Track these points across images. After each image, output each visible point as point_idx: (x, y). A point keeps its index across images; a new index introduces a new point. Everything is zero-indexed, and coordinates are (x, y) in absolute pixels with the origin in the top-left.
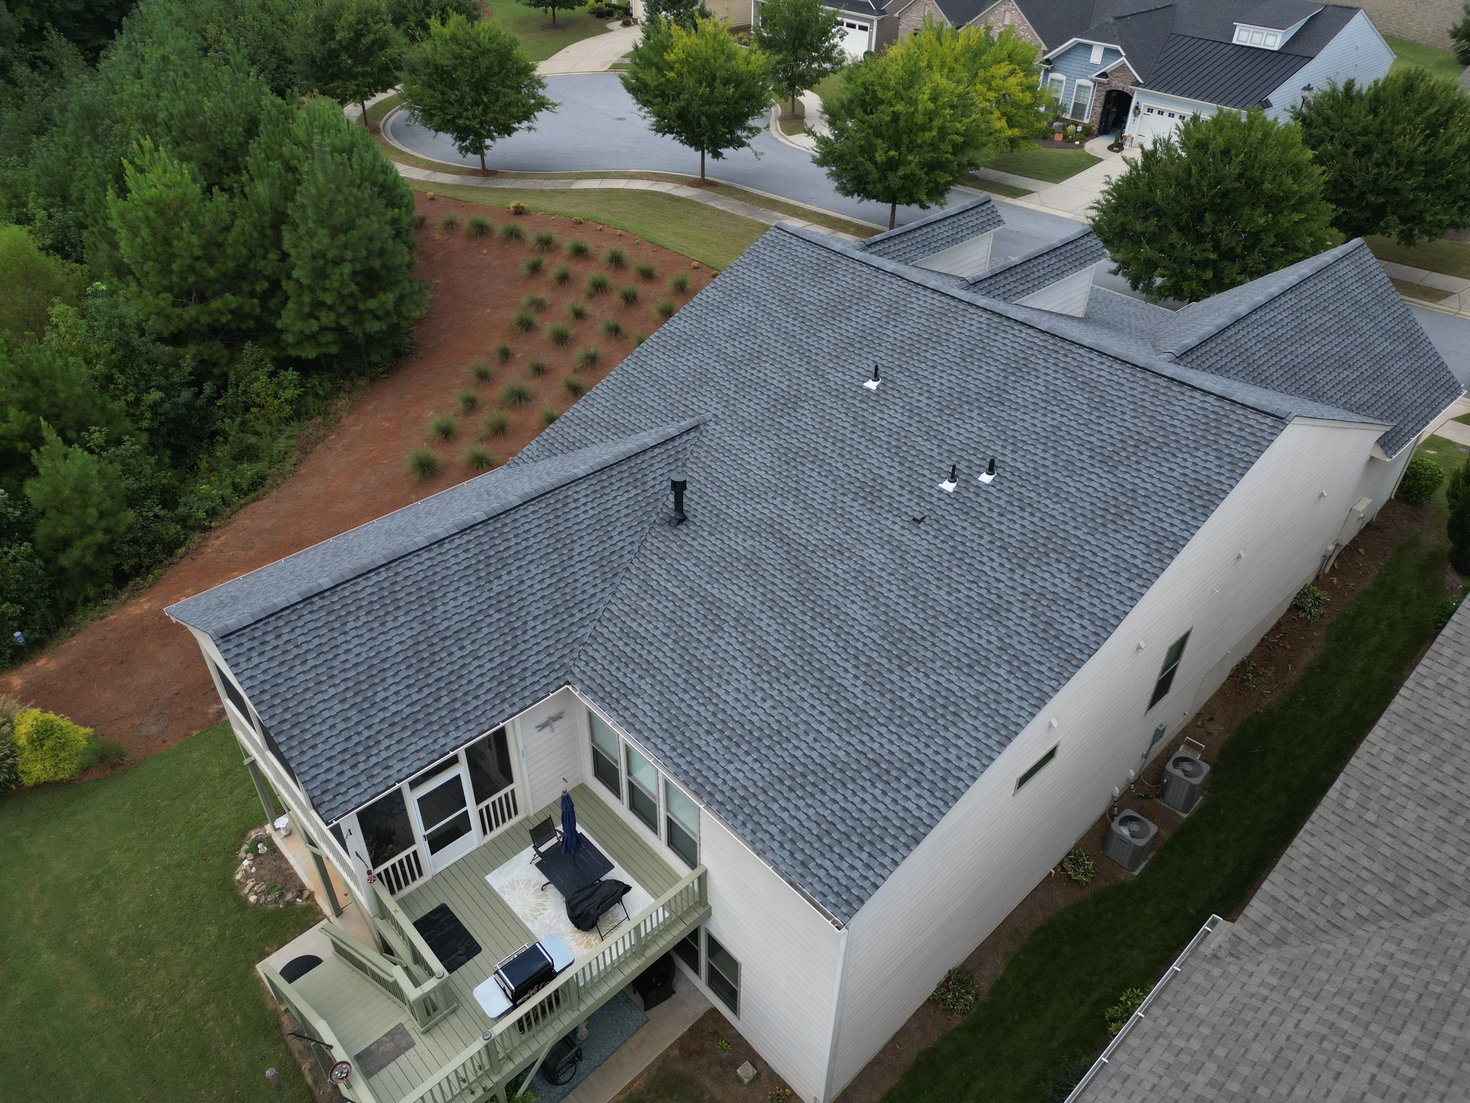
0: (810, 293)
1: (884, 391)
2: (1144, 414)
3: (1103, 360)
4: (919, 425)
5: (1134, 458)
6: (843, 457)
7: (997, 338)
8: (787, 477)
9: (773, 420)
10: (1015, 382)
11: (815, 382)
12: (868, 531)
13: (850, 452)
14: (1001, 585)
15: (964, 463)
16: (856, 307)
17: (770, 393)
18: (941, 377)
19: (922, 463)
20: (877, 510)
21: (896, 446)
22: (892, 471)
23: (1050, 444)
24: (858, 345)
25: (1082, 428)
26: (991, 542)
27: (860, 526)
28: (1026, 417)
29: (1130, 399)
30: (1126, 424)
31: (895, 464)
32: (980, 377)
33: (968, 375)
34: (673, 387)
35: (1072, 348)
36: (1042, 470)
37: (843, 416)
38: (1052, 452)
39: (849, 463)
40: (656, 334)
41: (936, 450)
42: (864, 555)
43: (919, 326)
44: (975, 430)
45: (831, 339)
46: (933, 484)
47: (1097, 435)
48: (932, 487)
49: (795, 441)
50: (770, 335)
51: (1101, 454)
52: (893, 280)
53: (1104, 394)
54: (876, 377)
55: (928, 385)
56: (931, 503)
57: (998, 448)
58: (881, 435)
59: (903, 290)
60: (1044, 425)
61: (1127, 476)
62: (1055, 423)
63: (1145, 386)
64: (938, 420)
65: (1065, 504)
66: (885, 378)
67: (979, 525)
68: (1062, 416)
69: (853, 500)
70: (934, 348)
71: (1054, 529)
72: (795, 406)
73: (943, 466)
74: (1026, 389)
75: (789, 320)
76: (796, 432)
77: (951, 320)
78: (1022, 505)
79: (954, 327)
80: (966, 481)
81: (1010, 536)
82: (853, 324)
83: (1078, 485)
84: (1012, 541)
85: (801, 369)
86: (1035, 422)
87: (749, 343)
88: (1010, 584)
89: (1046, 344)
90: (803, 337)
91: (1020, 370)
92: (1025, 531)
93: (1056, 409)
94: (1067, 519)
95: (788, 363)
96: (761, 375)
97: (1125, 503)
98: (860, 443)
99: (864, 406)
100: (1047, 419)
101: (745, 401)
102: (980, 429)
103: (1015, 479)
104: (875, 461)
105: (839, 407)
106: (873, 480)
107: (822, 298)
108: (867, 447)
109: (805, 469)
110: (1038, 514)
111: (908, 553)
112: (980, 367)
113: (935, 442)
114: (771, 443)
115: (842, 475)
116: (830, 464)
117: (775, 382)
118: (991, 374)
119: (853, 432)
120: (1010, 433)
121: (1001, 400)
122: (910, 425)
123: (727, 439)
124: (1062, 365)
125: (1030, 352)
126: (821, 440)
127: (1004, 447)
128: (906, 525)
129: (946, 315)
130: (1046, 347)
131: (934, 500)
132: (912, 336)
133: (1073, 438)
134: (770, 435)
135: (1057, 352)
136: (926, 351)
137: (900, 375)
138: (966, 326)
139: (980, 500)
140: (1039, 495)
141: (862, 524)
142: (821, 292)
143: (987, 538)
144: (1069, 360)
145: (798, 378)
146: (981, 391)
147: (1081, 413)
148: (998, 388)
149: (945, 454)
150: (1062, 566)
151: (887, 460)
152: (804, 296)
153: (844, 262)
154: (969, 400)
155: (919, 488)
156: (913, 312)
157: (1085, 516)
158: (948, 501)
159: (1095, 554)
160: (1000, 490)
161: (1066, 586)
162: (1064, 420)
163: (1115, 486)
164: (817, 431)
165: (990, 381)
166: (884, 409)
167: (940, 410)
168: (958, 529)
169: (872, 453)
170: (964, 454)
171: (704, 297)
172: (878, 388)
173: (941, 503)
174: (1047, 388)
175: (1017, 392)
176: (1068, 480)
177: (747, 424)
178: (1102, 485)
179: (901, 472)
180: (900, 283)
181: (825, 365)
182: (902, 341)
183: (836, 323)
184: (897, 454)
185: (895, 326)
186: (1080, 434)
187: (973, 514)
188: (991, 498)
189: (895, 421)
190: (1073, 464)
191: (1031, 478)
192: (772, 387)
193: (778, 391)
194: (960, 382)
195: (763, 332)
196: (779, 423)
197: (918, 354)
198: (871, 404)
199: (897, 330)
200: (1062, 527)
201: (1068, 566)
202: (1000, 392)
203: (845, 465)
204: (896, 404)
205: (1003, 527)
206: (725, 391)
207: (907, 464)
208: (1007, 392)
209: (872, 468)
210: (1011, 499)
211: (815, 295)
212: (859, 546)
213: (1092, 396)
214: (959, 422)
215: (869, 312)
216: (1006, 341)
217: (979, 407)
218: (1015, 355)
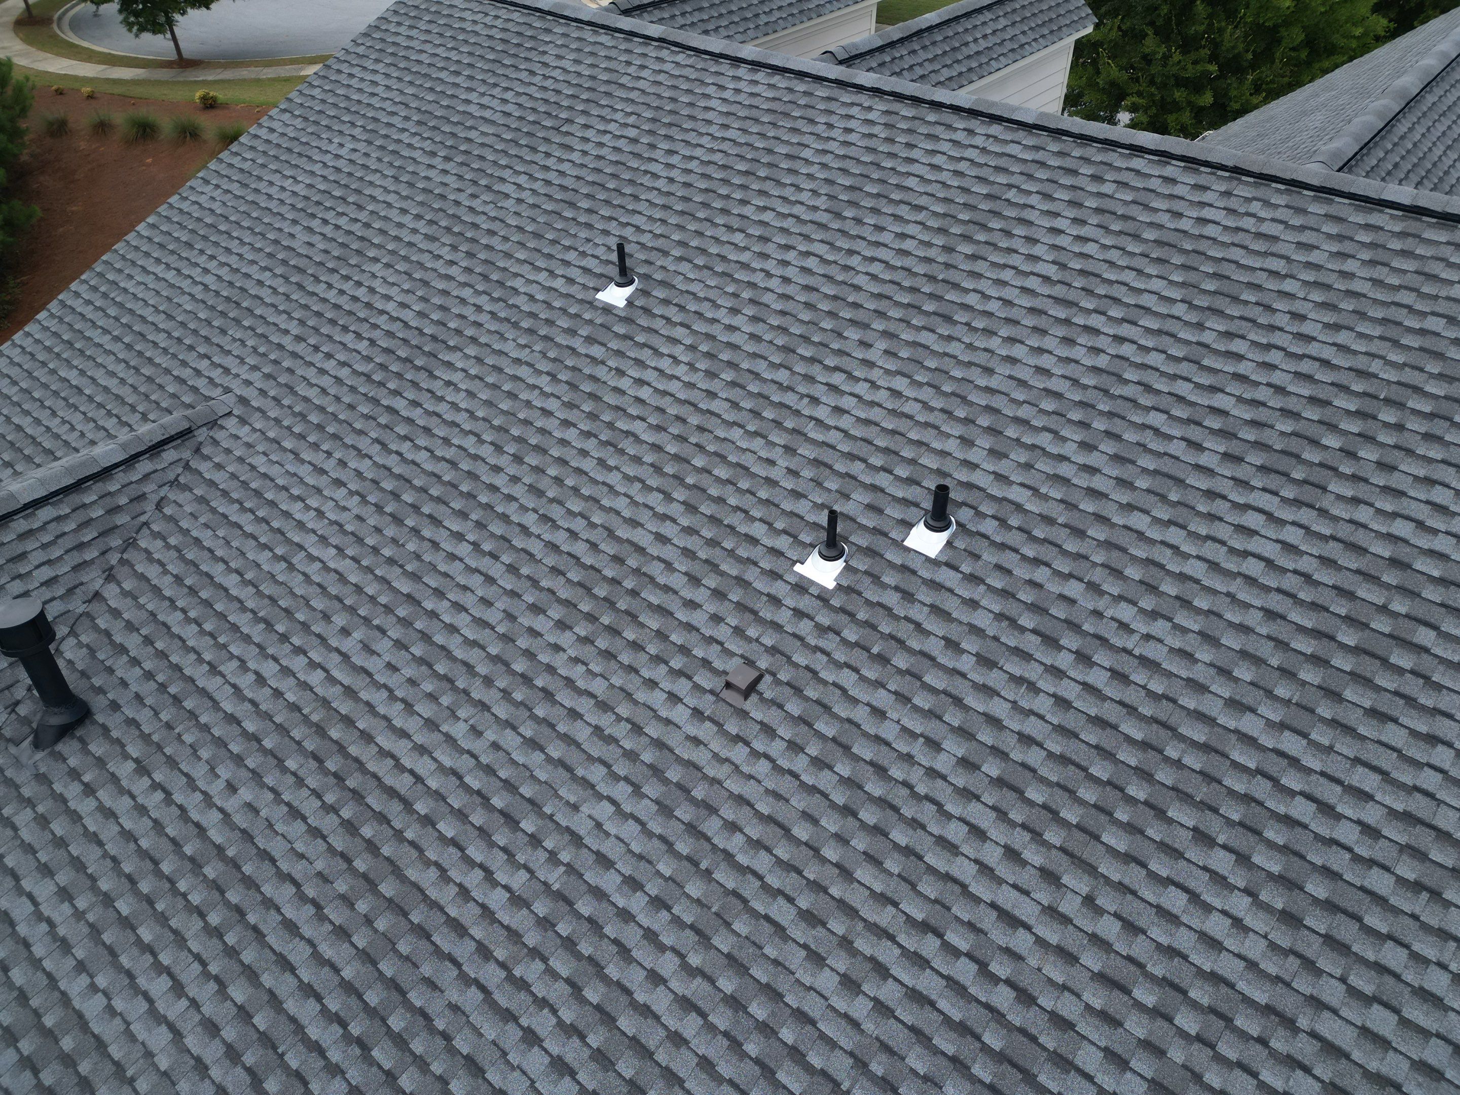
0: (485, 100)
1: (646, 311)
2: (1361, 315)
3: (1202, 180)
4: (735, 394)
5: (1368, 453)
6: (540, 493)
7: (915, 154)
8: (391, 561)
9: (376, 401)
10: (974, 257)
11: (483, 300)
12: (598, 730)
13: (558, 481)
14: (1021, 941)
15: (860, 497)
16: (581, 120)
17: (376, 334)
18: (785, 263)
19: (747, 502)
20: (625, 658)
21: (677, 458)
22: (668, 529)
23: (1100, 424)
24: (584, 204)
25: (1185, 369)
26: (966, 764)
27: (574, 714)
28: (1018, 351)
29: (1309, 276)
30: (1313, 349)
31: (675, 510)
32: (882, 253)
33: (851, 252)
34: (161, 339)
35: (1113, 157)
36: (1089, 506)
37: (543, 381)
38: (1109, 447)
39: (556, 512)
40: (151, 220)
41: (783, 463)
42: (582, 826)
43: (725, 146)
44: (882, 396)
45: (525, 195)
46: (778, 565)
47: (1235, 388)
48: (775, 575)
49: (422, 457)
50: (391, 198)
51: (1258, 445)
52: (665, 53)
53: (1228, 270)
54: (625, 277)
55: (752, 285)
56: (777, 627)
57: (951, 446)
58: (638, 427)
59: (687, 72)
60: (1070, 370)
61: (1363, 514)
62: (1102, 361)
63: (1340, 238)
64: (782, 376)
65: (1181, 618)
66: (646, 277)
67: (922, 700)
68: (1119, 339)
69: (562, 625)
70: (762, 193)
71: (1163, 711)
72: (432, 363)
73: (802, 507)
74: (1007, 275)
75: (437, 161)
76: (427, 430)
77: (800, 124)
78: (1047, 626)
79: (808, 140)
80: (870, 552)
81: (1026, 740)
82: (576, 157)
83: (1210, 550)
84: (1034, 757)
85: (454, 271)
86: (1046, 361)
87: (342, 221)
88: (1052, 934)
89: (1040, 156)
90: (462, 198)
91: (984, 227)
92: (1070, 720)
93: (1096, 321)
94: (1200, 673)
95: (426, 259)
96: (361, 293)
97: (1383, 609)
98: (584, 453)
99: (597, 351)
100: (1078, 353)
101: (317, 359)
102: (896, 394)
103: (1013, 539)
104: (621, 504)
105: (535, 358)
106: (618, 560)
107: (509, 108)
108: (601, 462)
109: (441, 536)
110: (1102, 657)
111: (713, 810)
112: (879, 229)
113: (777, 438)
114: (365, 466)
115: (536, 548)
116: (505, 518)
117: (390, 307)
118: (908, 245)
119: (566, 423)
120: (981, 399)
121: (945, 309)
122: (712, 395)
123: (259, 461)
124: (1091, 203)
125: (1002, 179)
126: (486, 451)
127: (966, 442)
128: (707, 704)
129: (786, 115)
130: (1042, 164)
131: (784, 617)
132: (710, 170)
133: (1165, 402)
134: (363, 444)
135: (1074, 172)
136: (744, 202)
137: (685, 267)
138: (835, 133)
139: (918, 613)
140: (1094, 588)
141: (584, 706)
142: (509, 95)
143: (955, 747)
144: (1108, 188)
145: (445, 293)
146: (888, 290)
147: (1170, 326)
148: (932, 278)
149: (807, 473)
150: (1222, 862)
151: (654, 499)
152: (472, 109)
153: (558, 30)
154: (860, 315)
155: (740, 581)
156: (710, 115)
157: (1258, 661)
158: (824, 619)
159: (1326, 809)
160: (974, 579)
161: (1254, 948)
162: (1127, 350)
163: (1333, 550)
164: (479, 427)
165: (908, 262)
166: (645, 355)
167: (787, 350)
168: (860, 714)
169: (614, 478)
170: (857, 468)
171: (263, 133)
172: (630, 302)
173: (805, 627)
174: (1063, 266)
175: (983, 285)
176: (1174, 535)
177: (314, 418)
178: (1289, 548)
179: (690, 531)
180: (680, 58)
181: (508, 255)
182: (687, 185)
183: (538, 158)
184: (679, 479)
185: (671, 152)
186: (1183, 388)
187: (901, 661)
188: (951, 605)
189: (674, 387)
190: (1180, 482)
191: (1061, 536)
192: (382, 320)
193: (395, 327)
194: (833, 271)
195: (377, 193)
196: (391, 410)
197: (724, 211)
198: (614, 345)
199: (675, 160)
200: (1189, 701)
201: (1243, 859)
202: (939, 289)
203: (545, 518)
204: (675, 341)
205: (999, 709)
206: (275, 339)
207: (706, 509)
208: (956, 286)
209: (614, 522)
210: (1012, 609)
211: (495, 103)
212: (569, 793)
213: (1192, 277)
214: (837, 379)
215: (612, 127)
216: (938, 160)
217: (886, 334)
218: (965, 190)
